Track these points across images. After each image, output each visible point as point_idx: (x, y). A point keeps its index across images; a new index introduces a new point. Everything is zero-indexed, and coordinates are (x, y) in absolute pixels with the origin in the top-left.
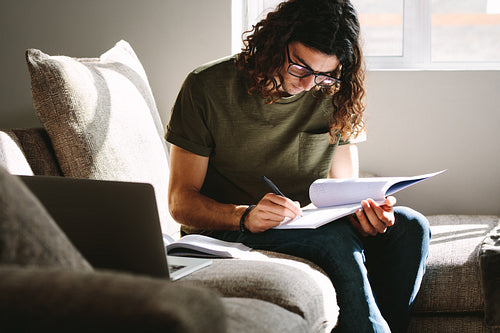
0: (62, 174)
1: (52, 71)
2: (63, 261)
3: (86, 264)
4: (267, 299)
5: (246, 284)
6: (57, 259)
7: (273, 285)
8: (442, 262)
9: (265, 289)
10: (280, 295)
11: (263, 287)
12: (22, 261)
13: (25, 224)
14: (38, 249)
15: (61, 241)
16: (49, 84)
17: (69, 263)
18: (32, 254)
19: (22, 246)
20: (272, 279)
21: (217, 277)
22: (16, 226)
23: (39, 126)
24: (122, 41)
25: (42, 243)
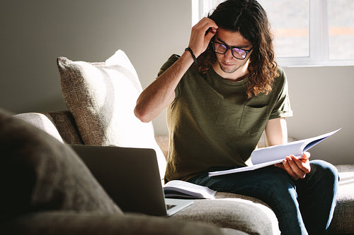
0: (83, 143)
1: (75, 72)
2: (102, 206)
3: (116, 207)
4: (236, 228)
5: (220, 218)
6: (98, 205)
7: (239, 218)
8: (349, 198)
9: (234, 221)
10: (245, 225)
11: (232, 219)
12: (76, 208)
13: (78, 181)
14: (86, 198)
15: (99, 192)
16: (73, 81)
17: (106, 207)
18: (83, 202)
19: (76, 197)
20: (238, 213)
21: (200, 213)
22: (72, 182)
23: (67, 110)
24: (119, 51)
25: (89, 194)
